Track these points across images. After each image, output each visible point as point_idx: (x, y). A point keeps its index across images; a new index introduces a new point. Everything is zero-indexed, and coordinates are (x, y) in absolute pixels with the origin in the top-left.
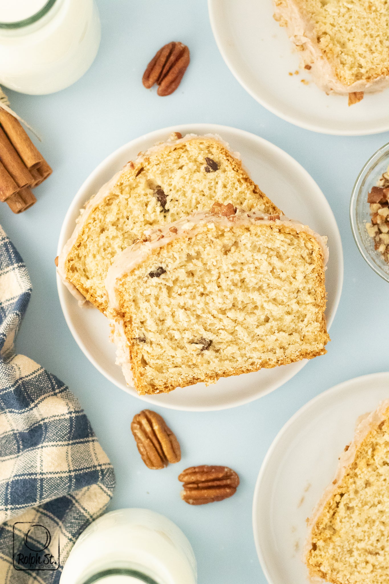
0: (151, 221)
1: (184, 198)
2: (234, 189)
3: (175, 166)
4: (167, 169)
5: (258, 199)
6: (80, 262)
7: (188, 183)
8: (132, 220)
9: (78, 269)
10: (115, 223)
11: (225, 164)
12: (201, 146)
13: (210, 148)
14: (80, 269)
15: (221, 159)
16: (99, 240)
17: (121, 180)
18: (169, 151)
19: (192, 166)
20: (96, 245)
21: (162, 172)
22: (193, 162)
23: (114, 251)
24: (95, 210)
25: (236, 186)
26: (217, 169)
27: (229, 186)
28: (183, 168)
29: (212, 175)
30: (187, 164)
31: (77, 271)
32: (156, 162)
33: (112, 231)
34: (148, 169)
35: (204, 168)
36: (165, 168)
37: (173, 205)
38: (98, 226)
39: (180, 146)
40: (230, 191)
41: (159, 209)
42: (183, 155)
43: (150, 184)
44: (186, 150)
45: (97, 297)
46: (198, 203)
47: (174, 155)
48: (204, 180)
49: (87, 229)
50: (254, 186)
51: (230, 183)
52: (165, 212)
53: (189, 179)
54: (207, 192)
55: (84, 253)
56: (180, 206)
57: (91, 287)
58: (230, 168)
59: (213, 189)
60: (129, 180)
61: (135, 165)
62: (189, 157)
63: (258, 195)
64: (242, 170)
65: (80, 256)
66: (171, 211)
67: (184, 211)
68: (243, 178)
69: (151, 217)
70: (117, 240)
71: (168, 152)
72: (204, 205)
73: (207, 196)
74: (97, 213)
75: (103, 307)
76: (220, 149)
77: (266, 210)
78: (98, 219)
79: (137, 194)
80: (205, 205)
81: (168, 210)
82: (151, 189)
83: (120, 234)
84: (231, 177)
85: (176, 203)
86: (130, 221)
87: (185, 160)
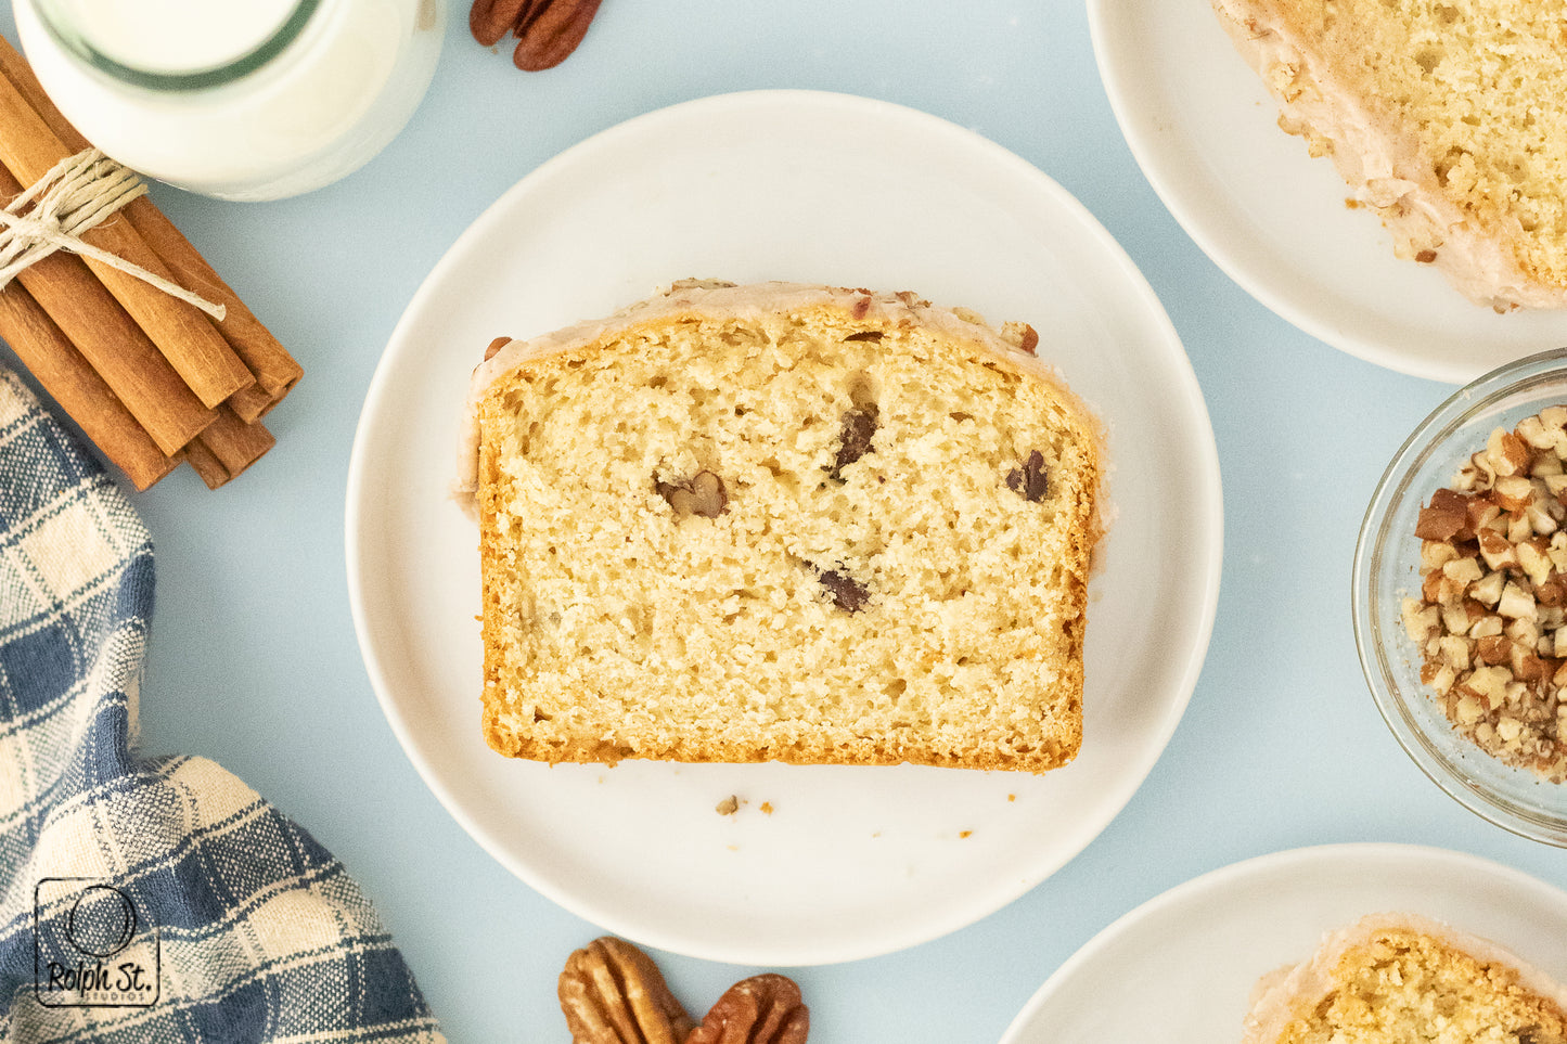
0: (782, 468)
1: (903, 491)
2: (1029, 579)
3: (951, 402)
4: (929, 390)
5: (1060, 649)
6: (543, 401)
7: (944, 468)
8: (745, 427)
9: (522, 411)
10: (701, 390)
11: (1063, 505)
12: (1053, 416)
13: (1067, 439)
14: (526, 414)
15: (1067, 484)
16: (629, 395)
17: (808, 315)
18: (973, 355)
19: (989, 439)
20: (612, 400)
21: (912, 387)
22: (1000, 430)
23: (638, 450)
24: (687, 322)
25: (1040, 573)
26: (1036, 500)
27: (1025, 560)
28: (965, 421)
29: (1012, 501)
30: (984, 422)
31: (517, 413)
32: (920, 351)
33: (675, 406)
34: (889, 351)
35: (1010, 467)
36: (928, 385)
37: (864, 481)
38: (659, 362)
39: (1008, 370)
40: (1016, 574)
41: (826, 458)
42: (994, 393)
43: (860, 387)
44: (1012, 392)
45: (504, 510)
46: (924, 530)
47: (977, 377)
48: (983, 493)
49: (628, 347)
50: (1078, 613)
51: (1035, 556)
52: (832, 477)
53: (955, 461)
54: (965, 525)
55: (571, 392)
56: (876, 496)
57: (513, 478)
58: (1067, 524)
59: (985, 533)
60: (823, 332)
61: (868, 312)
62: (1002, 411)
63: (1068, 641)
64: (1088, 554)
65: (555, 388)
66: (847, 491)
67: (874, 518)
68: (1071, 574)
69: (790, 461)
70: (671, 436)
71: (969, 357)
72: (930, 547)
73: (956, 535)
74: (685, 333)
75: (493, 546)
76: (1086, 463)
77: (1052, 691)
78: (675, 348)
79: (811, 381)
80: (932, 549)
81: (844, 481)
82: (852, 395)
83: (688, 425)
84: (1049, 547)
85: (876, 483)
86: (739, 424)
87: (987, 411)
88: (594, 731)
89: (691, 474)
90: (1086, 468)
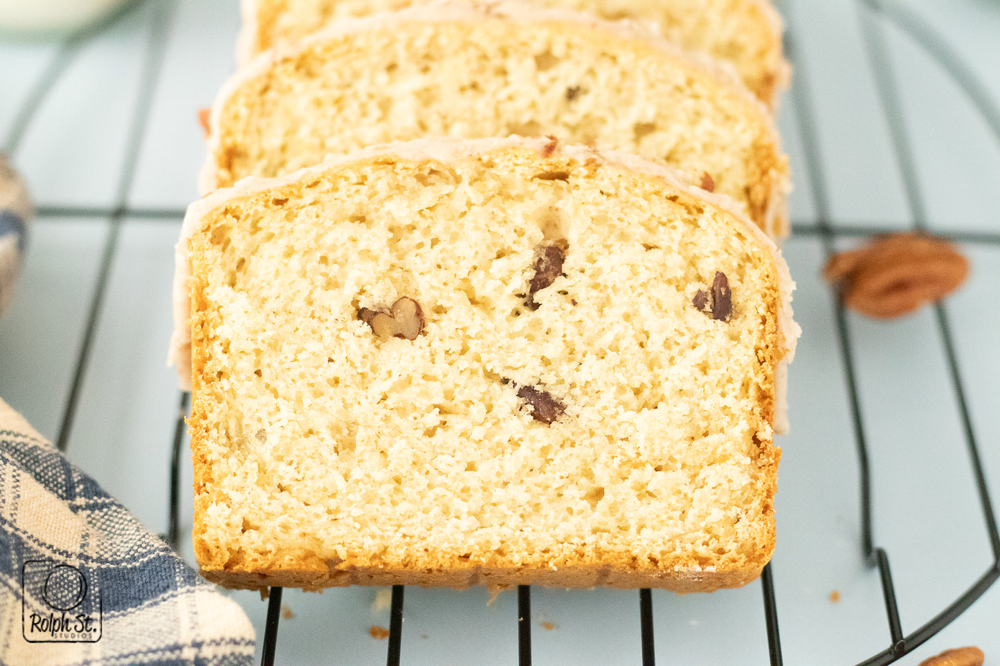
0: (478, 294)
1: (594, 313)
2: (719, 391)
3: (639, 233)
4: (617, 223)
5: (750, 459)
6: (249, 238)
7: (633, 292)
8: (440, 256)
9: (229, 247)
10: (399, 228)
11: (748, 324)
12: (735, 242)
13: (749, 265)
14: (233, 250)
15: (751, 304)
16: (330, 230)
17: (497, 156)
18: (656, 189)
19: (674, 264)
20: (314, 233)
21: (599, 220)
22: (685, 258)
23: (340, 280)
24: (382, 163)
25: (730, 386)
26: (723, 319)
27: (713, 375)
28: (654, 252)
29: (701, 321)
30: (669, 250)
31: (224, 250)
32: (605, 185)
33: (375, 238)
34: (577, 186)
35: (696, 290)
36: (615, 217)
37: (557, 305)
38: (357, 199)
39: (691, 202)
40: (707, 387)
41: (520, 283)
42: (678, 224)
43: (549, 224)
44: (694, 223)
46: (615, 349)
47: (661, 208)
48: (672, 315)
49: (328, 185)
52: (525, 304)
53: (643, 285)
54: (655, 345)
55: (275, 227)
56: (571, 319)
57: (220, 307)
58: (754, 340)
59: (675, 350)
60: (513, 171)
61: (555, 152)
62: (687, 240)
63: (758, 450)
64: (774, 367)
65: (259, 225)
66: (541, 314)
67: (568, 339)
68: (759, 387)
69: (484, 287)
70: (370, 266)
71: (653, 190)
72: (623, 365)
73: (647, 354)
74: (382, 173)
76: (768, 284)
78: (373, 187)
79: (503, 216)
80: (625, 366)
81: (537, 306)
82: (543, 232)
83: (387, 257)
84: (737, 361)
85: (569, 306)
86: (433, 255)
87: (672, 240)
88: (300, 541)
89: (389, 302)
90: (768, 289)
